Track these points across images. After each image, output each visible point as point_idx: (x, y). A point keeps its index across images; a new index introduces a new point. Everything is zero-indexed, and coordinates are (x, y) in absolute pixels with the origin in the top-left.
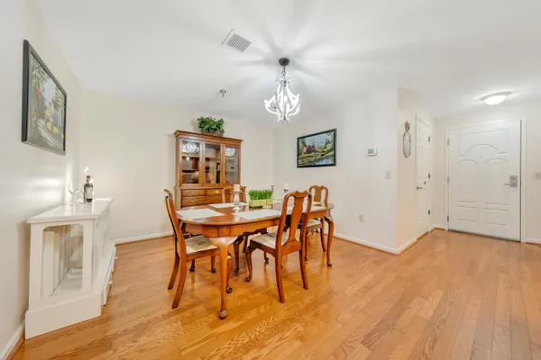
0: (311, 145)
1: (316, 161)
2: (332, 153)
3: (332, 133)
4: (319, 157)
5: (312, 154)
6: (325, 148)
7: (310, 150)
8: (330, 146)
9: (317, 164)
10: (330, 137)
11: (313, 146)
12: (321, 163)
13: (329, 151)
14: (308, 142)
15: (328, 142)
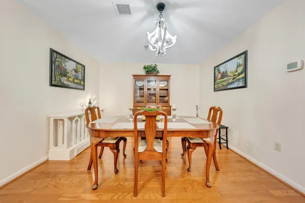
0: (224, 71)
1: (228, 84)
2: (243, 75)
3: (243, 56)
4: (231, 81)
5: (226, 79)
6: (237, 71)
7: (224, 75)
8: (240, 69)
9: (229, 87)
10: (240, 60)
11: (226, 72)
12: (232, 86)
13: (239, 74)
14: (222, 69)
15: (239, 66)
